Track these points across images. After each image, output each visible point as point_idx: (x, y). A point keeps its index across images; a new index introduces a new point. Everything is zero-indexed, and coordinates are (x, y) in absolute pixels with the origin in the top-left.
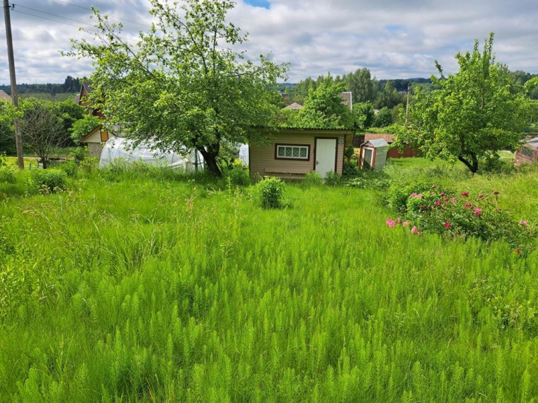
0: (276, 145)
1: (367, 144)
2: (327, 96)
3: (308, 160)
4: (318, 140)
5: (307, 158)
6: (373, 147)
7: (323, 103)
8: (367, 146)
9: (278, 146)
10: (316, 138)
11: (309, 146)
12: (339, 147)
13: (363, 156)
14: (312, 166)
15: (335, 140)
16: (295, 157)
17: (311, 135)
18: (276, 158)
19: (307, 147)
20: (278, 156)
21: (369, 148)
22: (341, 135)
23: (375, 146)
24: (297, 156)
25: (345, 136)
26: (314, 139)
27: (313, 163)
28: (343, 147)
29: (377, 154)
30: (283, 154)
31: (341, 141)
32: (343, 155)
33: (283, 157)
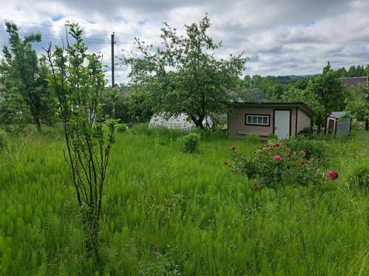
0: (246, 115)
1: (330, 116)
2: (324, 80)
3: (269, 126)
4: (276, 111)
5: (268, 124)
7: (321, 85)
9: (247, 116)
11: (269, 116)
12: (292, 117)
13: (327, 126)
14: (272, 130)
15: (289, 112)
16: (260, 124)
17: (271, 107)
18: (246, 124)
20: (247, 123)
21: (332, 119)
22: (293, 107)
23: (336, 117)
24: (260, 122)
25: (297, 108)
26: (273, 111)
27: (272, 129)
28: (295, 117)
29: (338, 123)
30: (255, 121)
31: (294, 112)
32: (295, 123)
33: (251, 123)
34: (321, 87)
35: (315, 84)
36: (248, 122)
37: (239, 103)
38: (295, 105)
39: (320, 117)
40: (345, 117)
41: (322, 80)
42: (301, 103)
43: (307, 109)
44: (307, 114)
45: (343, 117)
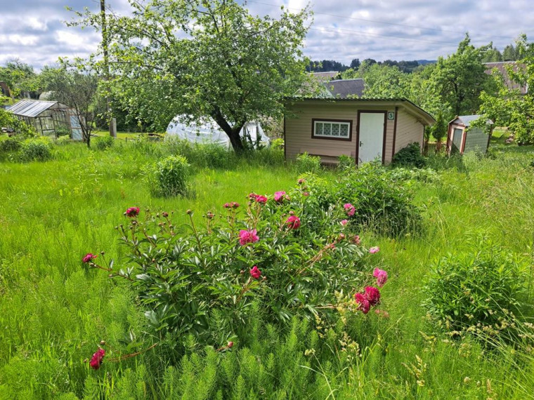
0: (313, 120)
1: (457, 122)
2: (458, 63)
3: (350, 140)
4: (361, 114)
5: (348, 137)
6: (463, 126)
7: (452, 72)
8: (457, 124)
9: (315, 122)
10: (359, 112)
11: (351, 122)
12: (388, 124)
13: (451, 139)
14: (355, 148)
15: (384, 114)
16: (335, 136)
17: (353, 107)
18: (313, 137)
19: (349, 124)
20: (315, 135)
21: (459, 127)
22: (390, 107)
23: (466, 125)
24: (337, 134)
25: (397, 108)
26: (356, 113)
27: (355, 144)
28: (393, 124)
29: (468, 135)
30: (327, 132)
31: (391, 115)
32: (392, 134)
33: (320, 135)
34: (453, 76)
35: (443, 70)
36: (317, 133)
37: (295, 99)
38: (392, 104)
39: (441, 124)
40: (479, 124)
41: (455, 63)
42: (403, 100)
43: (415, 110)
44: (418, 120)
45: (475, 125)
